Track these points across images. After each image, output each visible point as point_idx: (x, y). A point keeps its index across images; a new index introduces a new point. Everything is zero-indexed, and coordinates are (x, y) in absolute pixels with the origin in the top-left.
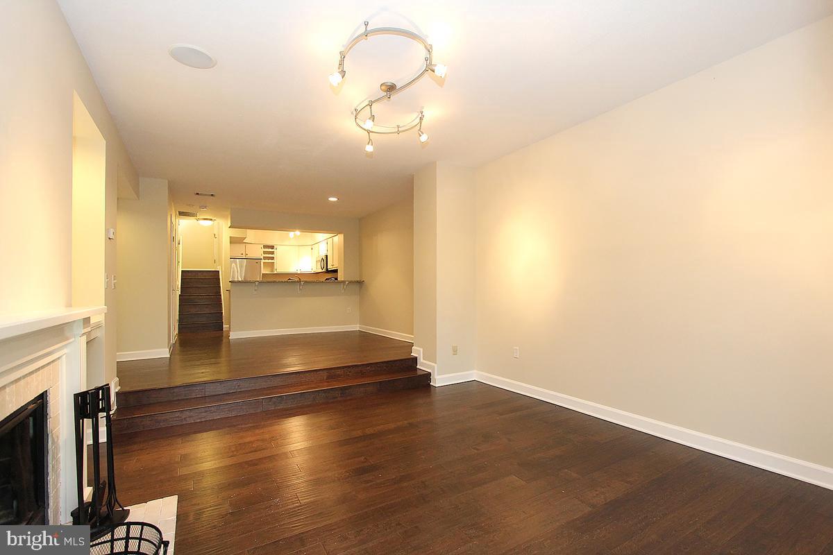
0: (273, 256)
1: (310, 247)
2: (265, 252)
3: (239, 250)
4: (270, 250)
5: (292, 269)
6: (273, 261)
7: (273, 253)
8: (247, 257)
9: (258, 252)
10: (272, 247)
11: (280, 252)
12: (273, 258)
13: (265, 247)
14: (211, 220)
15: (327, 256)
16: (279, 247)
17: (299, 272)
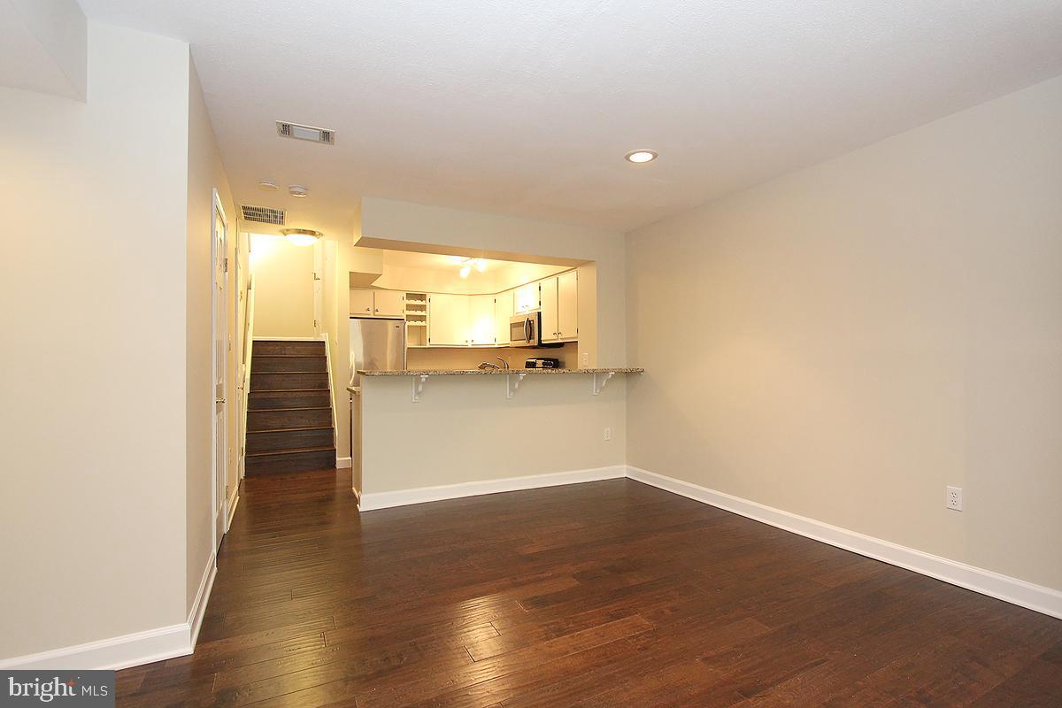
0: (423, 313)
1: (491, 298)
2: (409, 307)
3: (365, 302)
4: (419, 302)
5: (458, 340)
6: (423, 324)
7: (422, 308)
8: (378, 315)
9: (395, 306)
10: (422, 297)
11: (436, 305)
12: (422, 318)
13: (410, 296)
14: (313, 233)
15: (539, 314)
16: (433, 297)
17: (470, 346)
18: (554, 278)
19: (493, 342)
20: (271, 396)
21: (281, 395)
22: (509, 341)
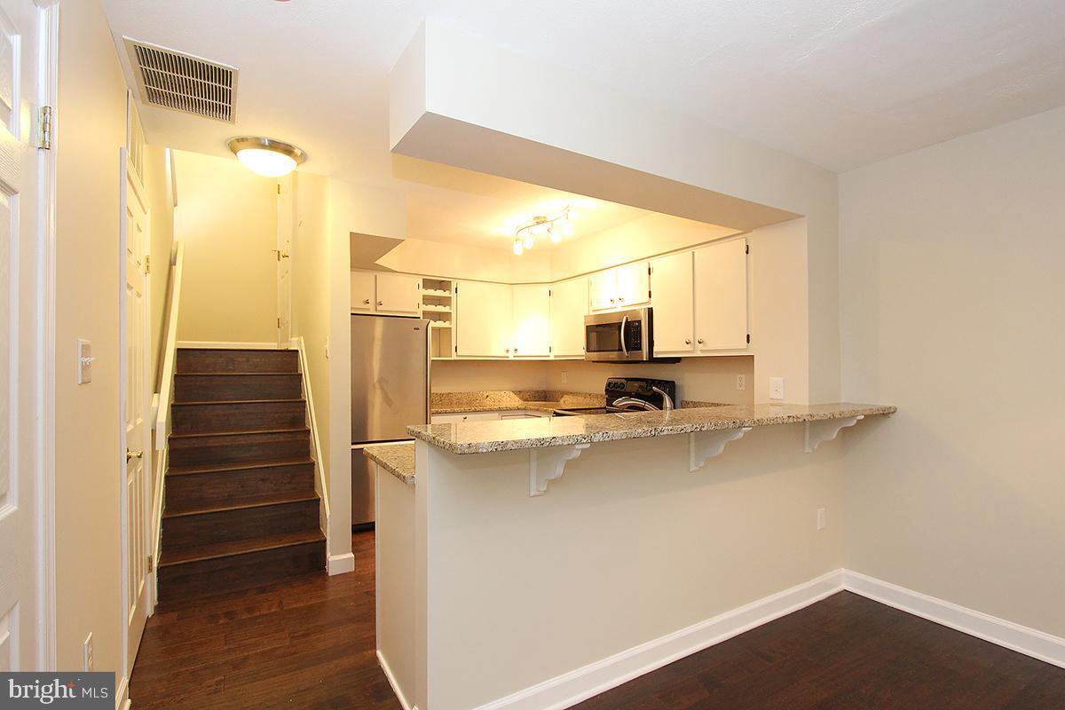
0: (447, 309)
1: (546, 288)
2: (427, 300)
4: (441, 293)
5: (495, 349)
6: (446, 325)
7: (446, 301)
8: (381, 310)
9: (406, 297)
10: (442, 284)
11: (467, 298)
12: (446, 317)
13: (428, 283)
14: (288, 150)
15: (650, 312)
16: (462, 286)
17: (512, 358)
18: (688, 253)
19: (547, 353)
20: (211, 443)
21: (226, 442)
22: (583, 352)
